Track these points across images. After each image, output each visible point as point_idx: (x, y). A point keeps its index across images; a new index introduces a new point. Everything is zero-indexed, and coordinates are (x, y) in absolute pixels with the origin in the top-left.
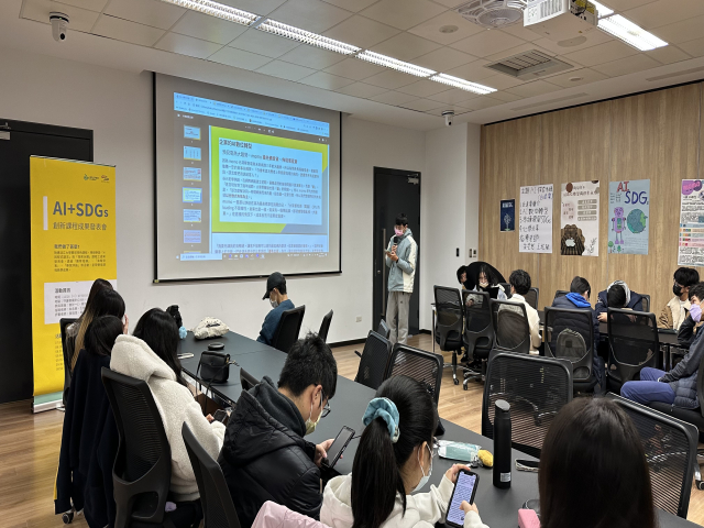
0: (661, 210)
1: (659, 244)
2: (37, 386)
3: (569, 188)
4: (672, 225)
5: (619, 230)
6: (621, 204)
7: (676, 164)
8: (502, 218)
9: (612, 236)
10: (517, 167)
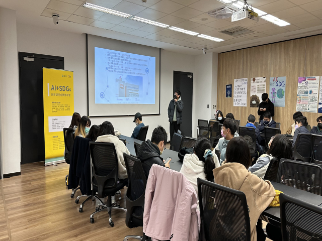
0: (290, 89)
1: (289, 103)
2: (47, 155)
3: (254, 80)
4: (294, 95)
5: (273, 97)
6: (275, 87)
7: (296, 71)
8: (227, 92)
10: (233, 71)
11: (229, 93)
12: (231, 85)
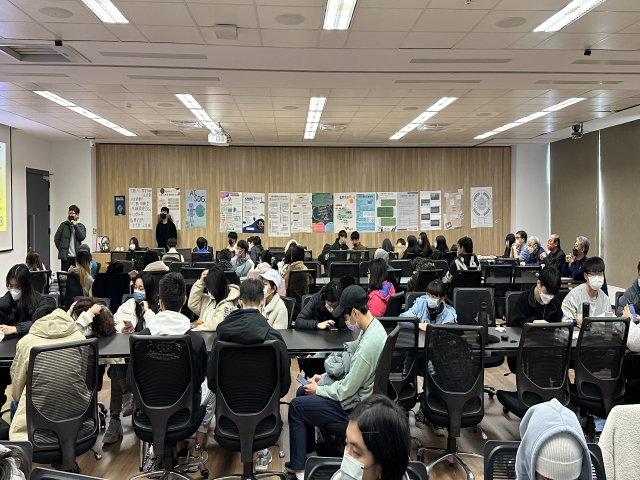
0: (212, 205)
1: (211, 222)
3: (162, 191)
4: (217, 213)
5: (191, 215)
6: (193, 202)
7: (218, 184)
8: (116, 207)
9: (188, 218)
10: (126, 175)
11: (120, 208)
12: (124, 197)
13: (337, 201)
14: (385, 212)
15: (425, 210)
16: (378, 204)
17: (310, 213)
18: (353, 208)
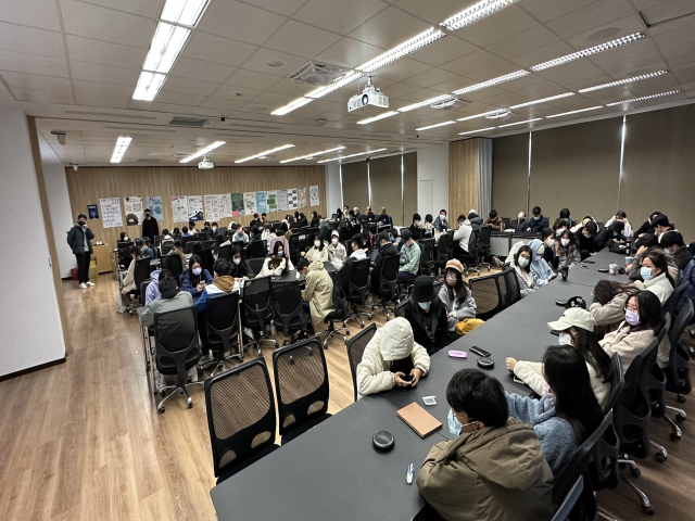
0: (166, 206)
1: (167, 217)
3: (128, 199)
4: (170, 211)
6: (152, 205)
8: (90, 213)
10: (95, 190)
11: (93, 214)
12: (96, 205)
13: (245, 197)
14: (271, 202)
15: (290, 199)
16: (267, 198)
17: (231, 205)
18: (254, 200)
